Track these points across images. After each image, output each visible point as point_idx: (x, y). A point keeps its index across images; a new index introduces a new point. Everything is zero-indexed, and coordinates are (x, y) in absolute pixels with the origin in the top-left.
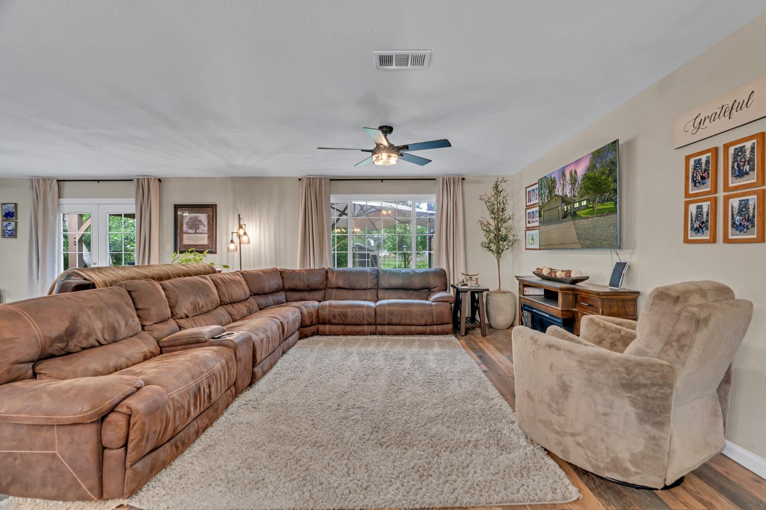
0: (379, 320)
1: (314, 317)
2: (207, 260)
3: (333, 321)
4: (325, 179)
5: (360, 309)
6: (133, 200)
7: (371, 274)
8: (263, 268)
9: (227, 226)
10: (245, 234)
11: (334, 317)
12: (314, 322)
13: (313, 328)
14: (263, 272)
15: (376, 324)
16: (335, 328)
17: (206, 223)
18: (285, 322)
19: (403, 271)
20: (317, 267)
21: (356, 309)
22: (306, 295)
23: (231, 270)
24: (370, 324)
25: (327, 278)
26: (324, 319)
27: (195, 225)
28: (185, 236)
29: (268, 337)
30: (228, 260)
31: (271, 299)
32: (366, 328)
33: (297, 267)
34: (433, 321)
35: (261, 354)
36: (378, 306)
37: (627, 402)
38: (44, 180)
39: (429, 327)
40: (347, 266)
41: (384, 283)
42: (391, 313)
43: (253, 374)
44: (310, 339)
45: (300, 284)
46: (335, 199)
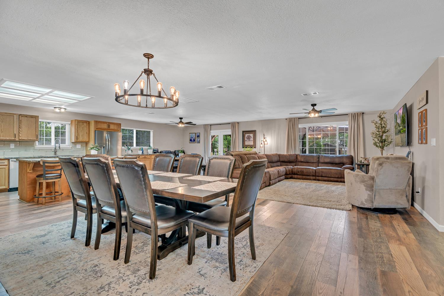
0: (317, 174)
1: (291, 171)
2: (253, 150)
3: (298, 174)
4: (296, 118)
5: (309, 170)
6: (231, 130)
7: (316, 157)
8: (272, 153)
9: (260, 138)
10: (266, 141)
11: (299, 172)
12: (291, 173)
13: (290, 176)
14: (273, 155)
15: (315, 176)
16: (299, 176)
17: (252, 137)
18: (279, 171)
19: (331, 156)
20: (293, 153)
21: (307, 170)
22: (288, 164)
23: (261, 154)
24: (313, 176)
25: (297, 158)
26: (295, 173)
27: (249, 138)
28: (246, 142)
29: (274, 174)
30: (260, 151)
31: (275, 164)
32: (311, 177)
33: (285, 153)
34: (342, 177)
35: (272, 178)
36: (317, 169)
37: (363, 186)
38: (207, 125)
39: (340, 179)
40: (306, 153)
41: (321, 160)
42: (322, 172)
43: (270, 183)
44: (289, 180)
45: (286, 160)
46: (300, 126)
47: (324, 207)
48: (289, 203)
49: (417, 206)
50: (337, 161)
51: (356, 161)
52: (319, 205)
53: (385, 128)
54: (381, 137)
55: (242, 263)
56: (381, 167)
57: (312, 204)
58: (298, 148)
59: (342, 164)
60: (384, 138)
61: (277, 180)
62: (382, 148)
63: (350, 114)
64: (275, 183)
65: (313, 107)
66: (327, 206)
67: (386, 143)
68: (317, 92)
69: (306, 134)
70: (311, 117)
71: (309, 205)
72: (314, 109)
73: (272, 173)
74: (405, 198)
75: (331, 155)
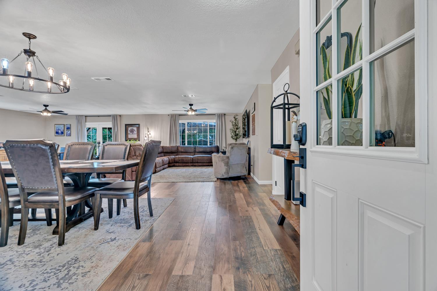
0: (194, 161)
1: (173, 160)
2: (138, 142)
3: (179, 162)
4: (177, 114)
5: (188, 158)
6: (111, 123)
7: (193, 147)
9: (144, 132)
10: (150, 134)
11: (179, 160)
12: (173, 162)
13: (173, 164)
15: (193, 163)
16: (180, 164)
17: (136, 130)
18: (164, 160)
20: (175, 145)
21: (186, 158)
22: (171, 154)
24: (191, 163)
25: (178, 149)
26: (176, 161)
27: (132, 131)
28: (129, 135)
32: (190, 164)
33: (168, 145)
34: (211, 162)
35: (157, 166)
36: (194, 157)
37: (223, 163)
38: (81, 116)
39: (209, 163)
40: (185, 145)
41: (197, 150)
42: (198, 159)
43: (156, 170)
44: (172, 168)
45: (169, 151)
46: (181, 122)
47: (199, 182)
48: (173, 182)
49: (252, 174)
50: (208, 150)
51: (221, 150)
52: (196, 181)
53: (238, 125)
54: (236, 132)
55: (143, 220)
56: (232, 149)
57: (190, 181)
58: (179, 141)
59: (211, 153)
60: (237, 132)
61: (162, 168)
62: (236, 140)
63: (216, 114)
64: (160, 171)
65: (190, 107)
66: (201, 181)
67: (238, 136)
68: (193, 95)
69: (185, 129)
70: (189, 115)
71: (189, 182)
72: (191, 108)
73: (158, 161)
74: (245, 169)
75: (204, 146)
